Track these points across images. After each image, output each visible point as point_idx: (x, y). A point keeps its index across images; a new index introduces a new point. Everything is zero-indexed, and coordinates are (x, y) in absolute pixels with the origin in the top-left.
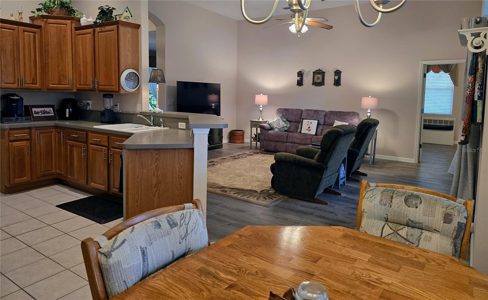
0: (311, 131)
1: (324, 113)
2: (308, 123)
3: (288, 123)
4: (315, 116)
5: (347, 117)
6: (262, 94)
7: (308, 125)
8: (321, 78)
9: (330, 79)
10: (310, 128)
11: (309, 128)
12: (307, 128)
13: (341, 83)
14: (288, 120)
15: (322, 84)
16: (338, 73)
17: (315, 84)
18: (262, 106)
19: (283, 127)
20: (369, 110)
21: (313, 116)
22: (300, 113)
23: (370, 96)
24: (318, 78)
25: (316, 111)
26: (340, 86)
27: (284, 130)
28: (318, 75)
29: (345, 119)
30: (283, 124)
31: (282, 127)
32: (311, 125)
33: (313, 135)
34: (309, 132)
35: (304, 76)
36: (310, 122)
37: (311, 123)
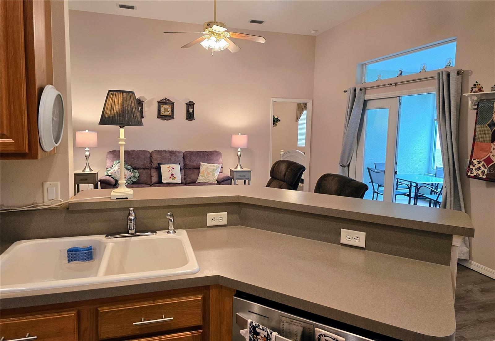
0: (176, 179)
1: (182, 155)
2: (169, 169)
3: (136, 171)
4: (172, 159)
5: (212, 158)
6: (87, 131)
7: (170, 172)
8: (170, 110)
9: (180, 112)
10: (174, 176)
11: (172, 175)
12: (171, 176)
13: (195, 118)
14: (134, 166)
15: (171, 117)
16: (190, 105)
17: (161, 116)
18: (88, 150)
19: (130, 178)
20: (239, 148)
21: (170, 159)
22: (149, 155)
23: (240, 134)
24: (166, 110)
25: (171, 152)
26: (193, 121)
27: (132, 183)
28: (165, 106)
29: (210, 160)
30: (130, 174)
31: (128, 178)
32: (174, 171)
33: (180, 183)
34: (174, 181)
35: (145, 106)
36: (171, 168)
37: (173, 168)
